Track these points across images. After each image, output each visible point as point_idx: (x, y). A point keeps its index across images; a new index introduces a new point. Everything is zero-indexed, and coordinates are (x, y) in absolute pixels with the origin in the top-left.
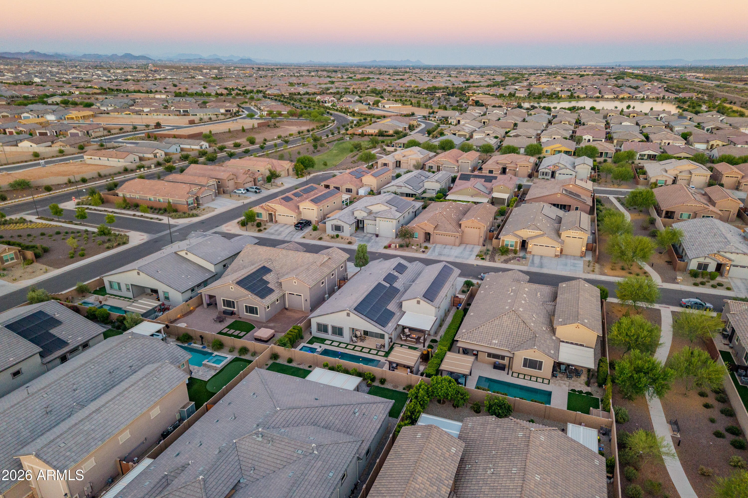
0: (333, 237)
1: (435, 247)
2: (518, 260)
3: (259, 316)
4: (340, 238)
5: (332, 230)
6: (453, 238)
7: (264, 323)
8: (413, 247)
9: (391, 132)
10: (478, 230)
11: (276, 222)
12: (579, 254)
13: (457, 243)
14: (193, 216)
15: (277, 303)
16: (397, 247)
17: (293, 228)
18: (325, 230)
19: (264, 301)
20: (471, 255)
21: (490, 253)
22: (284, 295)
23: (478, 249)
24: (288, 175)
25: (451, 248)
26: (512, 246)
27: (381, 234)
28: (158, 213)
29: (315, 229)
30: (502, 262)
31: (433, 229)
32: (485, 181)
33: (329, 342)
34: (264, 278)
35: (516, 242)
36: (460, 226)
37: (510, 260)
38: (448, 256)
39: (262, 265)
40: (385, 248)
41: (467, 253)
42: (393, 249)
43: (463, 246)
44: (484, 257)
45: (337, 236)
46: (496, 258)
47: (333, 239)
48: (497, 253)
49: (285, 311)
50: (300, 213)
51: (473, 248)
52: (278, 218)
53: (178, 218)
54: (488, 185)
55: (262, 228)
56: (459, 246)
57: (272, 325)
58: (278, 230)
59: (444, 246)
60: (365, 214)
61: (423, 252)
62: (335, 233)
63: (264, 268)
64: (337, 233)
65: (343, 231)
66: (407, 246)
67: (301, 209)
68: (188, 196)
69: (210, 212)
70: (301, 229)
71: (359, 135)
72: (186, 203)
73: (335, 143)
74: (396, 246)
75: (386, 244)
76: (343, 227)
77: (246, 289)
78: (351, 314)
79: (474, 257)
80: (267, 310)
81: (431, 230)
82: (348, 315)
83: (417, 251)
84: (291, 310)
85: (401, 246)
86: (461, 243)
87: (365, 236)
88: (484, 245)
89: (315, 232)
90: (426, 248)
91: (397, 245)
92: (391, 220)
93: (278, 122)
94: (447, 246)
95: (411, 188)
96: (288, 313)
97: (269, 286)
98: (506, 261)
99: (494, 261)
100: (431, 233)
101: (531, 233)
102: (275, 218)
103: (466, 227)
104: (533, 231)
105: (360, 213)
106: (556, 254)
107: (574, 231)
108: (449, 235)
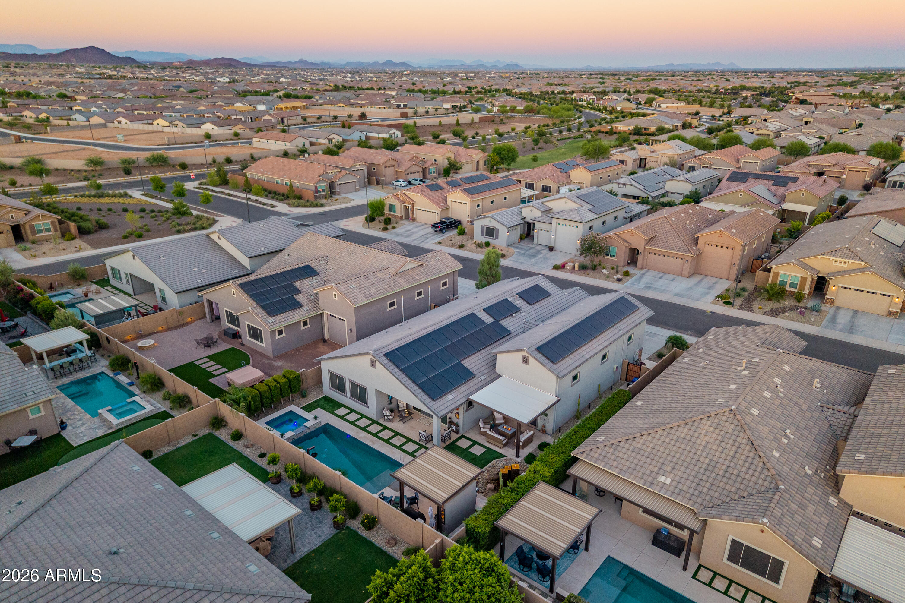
0: (480, 246)
1: (643, 274)
2: (801, 313)
4: (490, 247)
5: (483, 235)
6: (680, 262)
8: (604, 271)
9: (653, 130)
11: (414, 220)
13: (686, 272)
14: (317, 206)
15: (303, 328)
16: (577, 268)
17: (430, 229)
18: (471, 235)
20: (707, 294)
21: (746, 294)
22: (320, 317)
23: (722, 286)
24: (477, 170)
25: (673, 280)
26: (793, 285)
27: (557, 246)
28: (273, 198)
29: (461, 233)
30: (765, 313)
31: (644, 243)
32: (773, 185)
33: (343, 412)
34: (297, 284)
35: (804, 280)
36: (696, 241)
37: (784, 310)
38: (663, 291)
40: (556, 267)
41: (701, 289)
42: (567, 271)
43: (697, 278)
44: (731, 300)
45: (487, 244)
46: (756, 305)
47: (479, 249)
48: (759, 295)
49: (322, 344)
50: (446, 209)
51: (715, 283)
52: (418, 215)
53: (297, 206)
54: (779, 190)
55: (389, 227)
56: (689, 277)
58: (410, 230)
59: (661, 274)
60: (538, 214)
61: (619, 280)
62: (485, 239)
65: (497, 238)
66: (594, 268)
67: (449, 203)
68: (318, 179)
69: (344, 203)
70: (441, 231)
71: (607, 133)
72: (313, 188)
73: (569, 141)
74: (574, 267)
75: (559, 262)
76: (498, 230)
77: (251, 296)
78: (379, 365)
79: (711, 297)
80: (278, 337)
81: (639, 244)
82: (373, 364)
83: (608, 277)
85: (583, 268)
86: (695, 272)
87: (532, 248)
89: (461, 237)
90: (627, 274)
91: (577, 265)
92: (576, 224)
93: (508, 118)
94: (667, 276)
95: (642, 188)
97: (298, 297)
98: (774, 313)
99: (750, 309)
100: (641, 250)
101: (838, 264)
102: (413, 213)
103: (708, 244)
104: (843, 260)
105: (531, 211)
106: (892, 309)
108: (672, 255)
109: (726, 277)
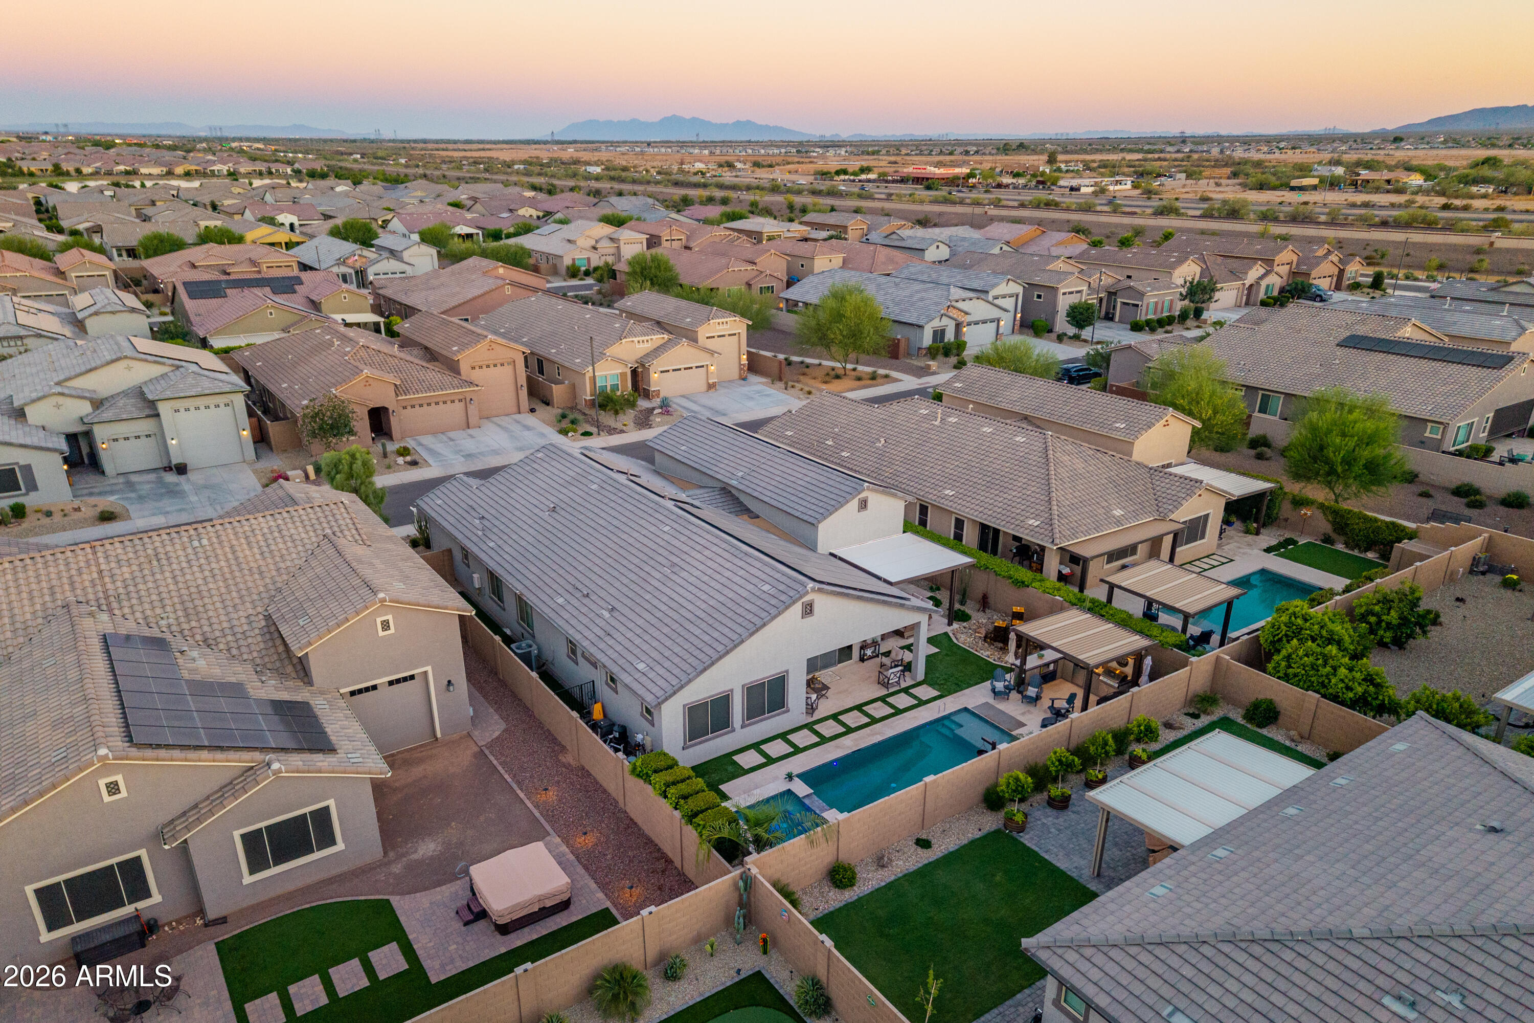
2: (664, 414)
3: (341, 845)
6: (458, 406)
7: (381, 865)
12: (735, 373)
13: (474, 420)
16: (312, 476)
19: (349, 755)
21: (577, 419)
23: (533, 421)
25: (471, 436)
26: (615, 388)
27: (192, 460)
30: (639, 428)
32: (274, 293)
35: (619, 377)
37: (644, 419)
38: (496, 452)
39: (92, 634)
43: (489, 425)
44: (581, 430)
45: (18, 511)
46: (612, 424)
51: (519, 421)
56: (479, 426)
59: (442, 437)
60: (84, 409)
61: (412, 464)
63: (113, 640)
64: (8, 501)
65: (35, 487)
74: (307, 475)
75: (254, 481)
77: (217, 746)
78: (819, 602)
79: (558, 437)
82: (808, 610)
83: (392, 467)
86: (479, 418)
88: (534, 411)
90: (406, 452)
91: (310, 469)
94: (452, 435)
97: (262, 695)
98: (642, 424)
99: (617, 431)
100: (391, 406)
103: (473, 368)
105: (58, 406)
106: (711, 381)
107: (720, 320)
108: (445, 399)
109: (515, 409)
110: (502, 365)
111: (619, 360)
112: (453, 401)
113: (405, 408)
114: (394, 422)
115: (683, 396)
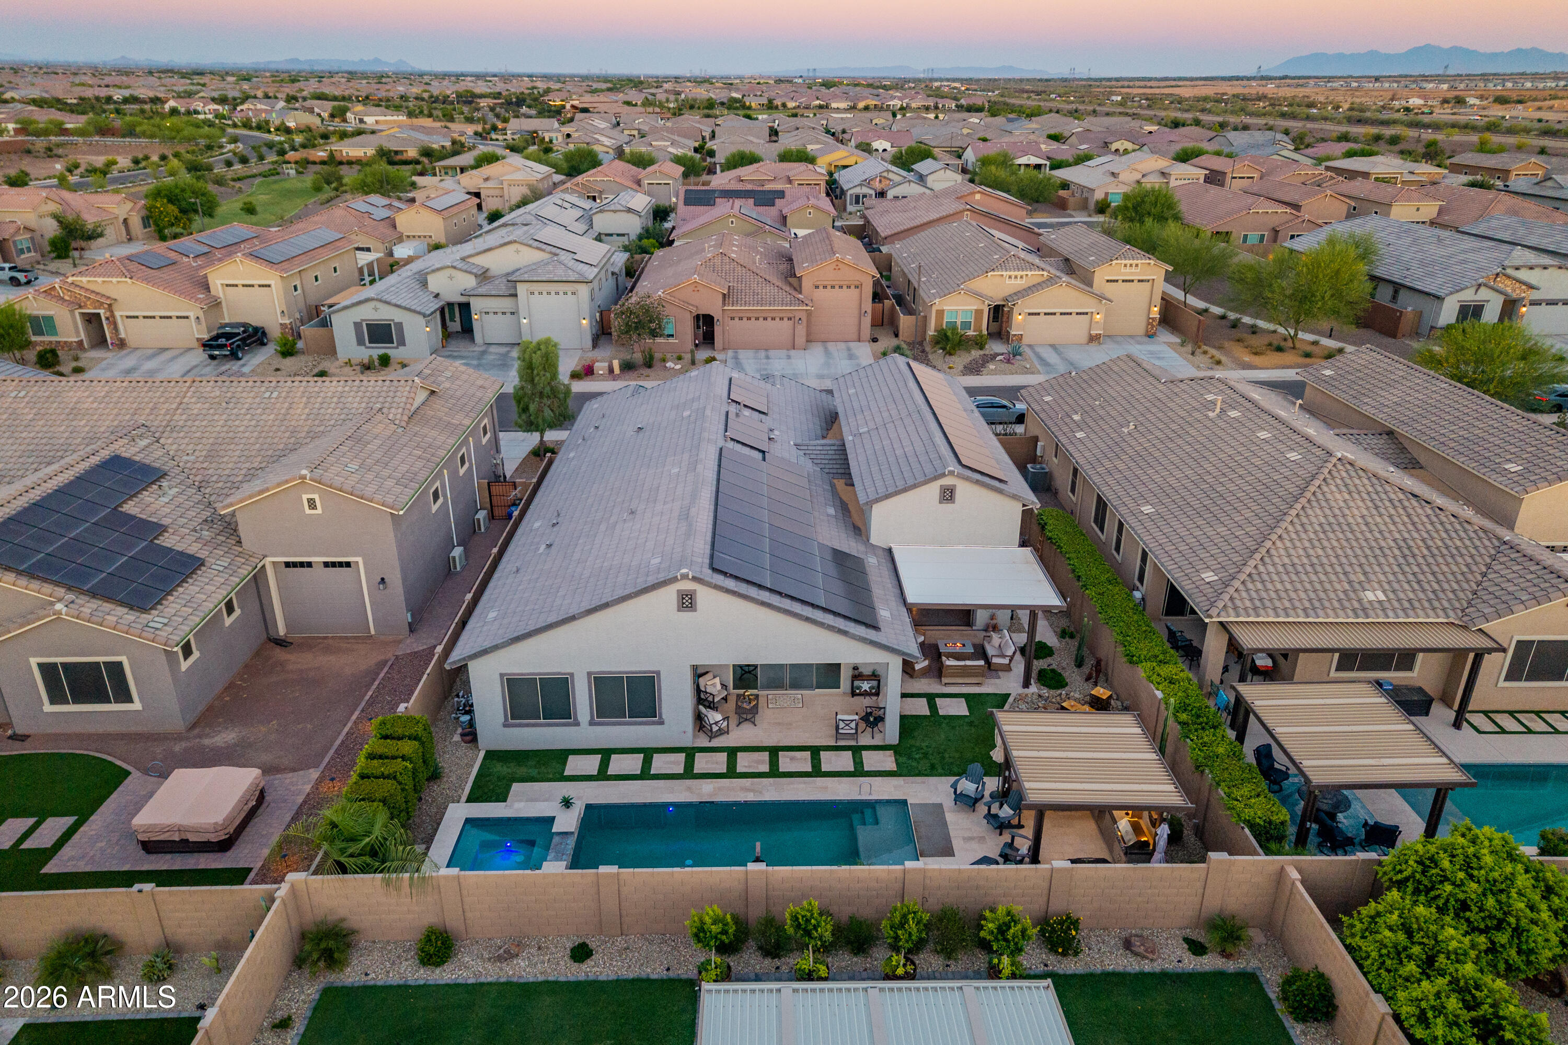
0: (367, 367)
1: (734, 357)
2: (1006, 361)
3: (137, 705)
4: (394, 365)
5: (360, 342)
6: (786, 324)
7: (179, 737)
8: (669, 364)
9: (412, 153)
10: (854, 292)
11: (122, 344)
12: (1140, 326)
13: (801, 339)
15: (228, 621)
16: (617, 370)
17: (200, 356)
18: (330, 350)
19: (155, 618)
22: (258, 579)
24: (130, 240)
25: (789, 357)
26: (967, 325)
29: (288, 351)
30: (964, 373)
31: (717, 302)
32: (756, 204)
33: (591, 764)
34: (130, 508)
35: (979, 313)
37: (979, 364)
39: (105, 454)
40: (576, 376)
42: (602, 378)
43: (817, 348)
45: (385, 361)
47: (370, 374)
48: (933, 349)
49: (279, 654)
50: (216, 304)
51: (849, 350)
52: (131, 331)
55: (63, 369)
56: (806, 348)
57: (225, 737)
58: (129, 370)
59: (762, 354)
60: (470, 282)
62: (376, 351)
63: (116, 463)
64: (381, 352)
65: (402, 343)
66: (649, 363)
67: (217, 288)
70: (234, 356)
71: (325, 162)
73: (258, 180)
74: (611, 369)
76: (400, 326)
78: (704, 595)
80: (185, 665)
81: (711, 306)
82: (687, 602)
84: (308, 645)
85: (628, 367)
86: (811, 339)
88: (875, 340)
89: (291, 359)
91: (616, 364)
92: (569, 288)
94: (772, 353)
96: (296, 661)
97: (168, 541)
98: (973, 369)
100: (717, 315)
101: (1013, 281)
102: (116, 328)
103: (817, 287)
104: (1021, 273)
105: (451, 278)
106: (1093, 332)
107: (1128, 262)
108: (774, 315)
109: (855, 337)
110: (849, 287)
111: (978, 295)
112: (781, 319)
113: (732, 319)
114: (718, 330)
115: (1053, 346)
